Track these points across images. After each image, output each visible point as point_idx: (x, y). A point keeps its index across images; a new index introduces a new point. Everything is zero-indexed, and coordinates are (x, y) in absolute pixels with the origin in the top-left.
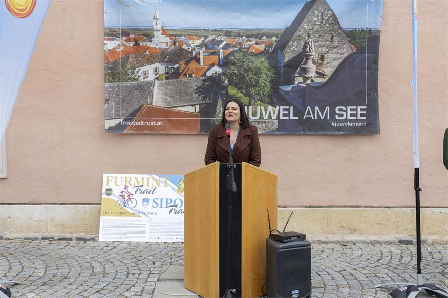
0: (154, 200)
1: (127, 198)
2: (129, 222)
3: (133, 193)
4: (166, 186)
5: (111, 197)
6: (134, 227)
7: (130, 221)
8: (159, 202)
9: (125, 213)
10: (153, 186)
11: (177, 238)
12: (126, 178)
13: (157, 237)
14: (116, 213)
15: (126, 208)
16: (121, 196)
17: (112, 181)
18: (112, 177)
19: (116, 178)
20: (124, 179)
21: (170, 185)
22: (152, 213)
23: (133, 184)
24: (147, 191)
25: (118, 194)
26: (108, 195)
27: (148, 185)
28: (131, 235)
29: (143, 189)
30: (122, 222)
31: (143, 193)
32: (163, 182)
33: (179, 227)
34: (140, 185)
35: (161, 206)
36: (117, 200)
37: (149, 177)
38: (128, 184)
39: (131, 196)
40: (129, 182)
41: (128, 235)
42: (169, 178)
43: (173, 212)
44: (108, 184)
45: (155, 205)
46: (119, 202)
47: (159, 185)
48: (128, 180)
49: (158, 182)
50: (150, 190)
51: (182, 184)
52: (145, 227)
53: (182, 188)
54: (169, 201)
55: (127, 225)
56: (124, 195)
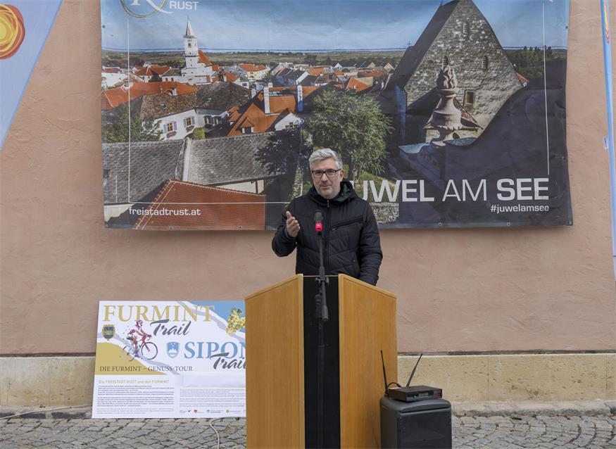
0: (187, 345)
1: (140, 343)
2: (144, 384)
5: (112, 341)
6: (153, 393)
7: (146, 382)
8: (196, 349)
9: (137, 369)
11: (228, 411)
12: (139, 308)
13: (193, 409)
14: (122, 369)
16: (129, 338)
17: (113, 314)
18: (114, 307)
19: (121, 307)
20: (135, 310)
21: (214, 319)
22: (184, 369)
23: (150, 318)
24: (175, 330)
26: (108, 337)
27: (176, 319)
28: (148, 407)
29: (168, 326)
30: (131, 385)
31: (169, 333)
32: (201, 314)
33: (231, 392)
34: (162, 319)
35: (200, 356)
36: (122, 346)
37: (178, 305)
38: (141, 318)
39: (148, 338)
40: (144, 315)
41: (143, 406)
42: (213, 307)
43: (220, 365)
44: (107, 319)
45: (189, 354)
46: (127, 350)
47: (195, 318)
48: (142, 310)
49: (194, 314)
50: (181, 328)
51: (236, 316)
52: (172, 393)
53: (236, 323)
54: (213, 347)
55: (140, 390)
56: (136, 338)
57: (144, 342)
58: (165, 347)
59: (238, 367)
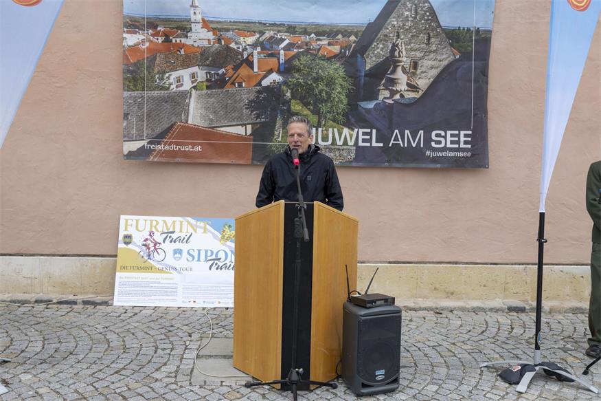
0: (189, 251)
1: (152, 249)
2: (155, 280)
3: (161, 241)
4: (205, 232)
5: (130, 246)
6: (162, 288)
7: (157, 279)
8: (196, 255)
9: (149, 269)
10: (187, 232)
11: (219, 303)
12: (151, 221)
13: (192, 300)
14: (138, 268)
15: (151, 261)
16: (143, 245)
17: (131, 225)
18: (132, 220)
19: (137, 221)
20: (148, 223)
21: (211, 232)
22: (186, 269)
23: (160, 230)
24: (180, 240)
25: (140, 243)
26: (127, 243)
27: (181, 231)
28: (157, 297)
29: (174, 236)
30: (145, 280)
31: (175, 242)
32: (201, 228)
33: (222, 288)
34: (170, 231)
35: (199, 260)
36: (138, 250)
37: (182, 220)
38: (154, 230)
39: (158, 245)
40: (155, 227)
41: (153, 297)
42: (210, 223)
43: (214, 267)
44: (126, 229)
45: (190, 258)
46: (142, 253)
47: (196, 232)
48: (154, 223)
49: (194, 228)
50: (184, 238)
51: (227, 230)
52: (176, 288)
53: (227, 236)
54: (209, 253)
55: (152, 285)
56: (149, 245)
58: (172, 253)
59: (228, 268)
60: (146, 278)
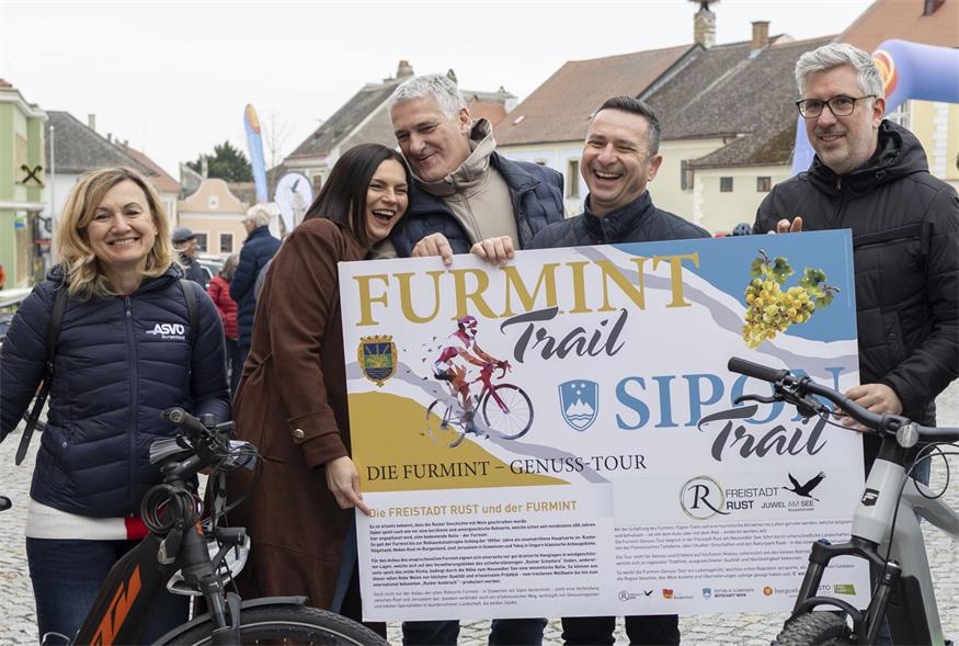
1: (476, 389)
2: (504, 516)
3: (508, 355)
4: (678, 302)
5: (392, 386)
6: (534, 542)
7: (510, 509)
8: (651, 398)
9: (478, 471)
11: (768, 591)
12: (461, 277)
13: (658, 586)
14: (432, 472)
15: (480, 440)
16: (441, 376)
17: (384, 300)
18: (384, 277)
19: (404, 279)
20: (448, 281)
21: (700, 297)
22: (620, 462)
23: (498, 307)
24: (578, 342)
25: (428, 369)
26: (378, 375)
27: (580, 307)
29: (557, 329)
30: (465, 518)
31: (562, 353)
32: (658, 283)
33: (772, 531)
34: (535, 308)
35: (666, 421)
36: (425, 400)
37: (581, 258)
38: (472, 310)
39: (499, 372)
40: (477, 298)
41: (506, 583)
42: (695, 257)
43: (732, 448)
44: (367, 320)
45: (632, 417)
46: (440, 410)
47: (640, 301)
48: (472, 283)
49: (634, 287)
50: (597, 335)
51: (770, 283)
52: (589, 539)
53: (773, 308)
54: (706, 389)
55: (492, 534)
56: (462, 373)
57: (487, 385)
58: (555, 399)
59: (790, 449)
60: (468, 509)
